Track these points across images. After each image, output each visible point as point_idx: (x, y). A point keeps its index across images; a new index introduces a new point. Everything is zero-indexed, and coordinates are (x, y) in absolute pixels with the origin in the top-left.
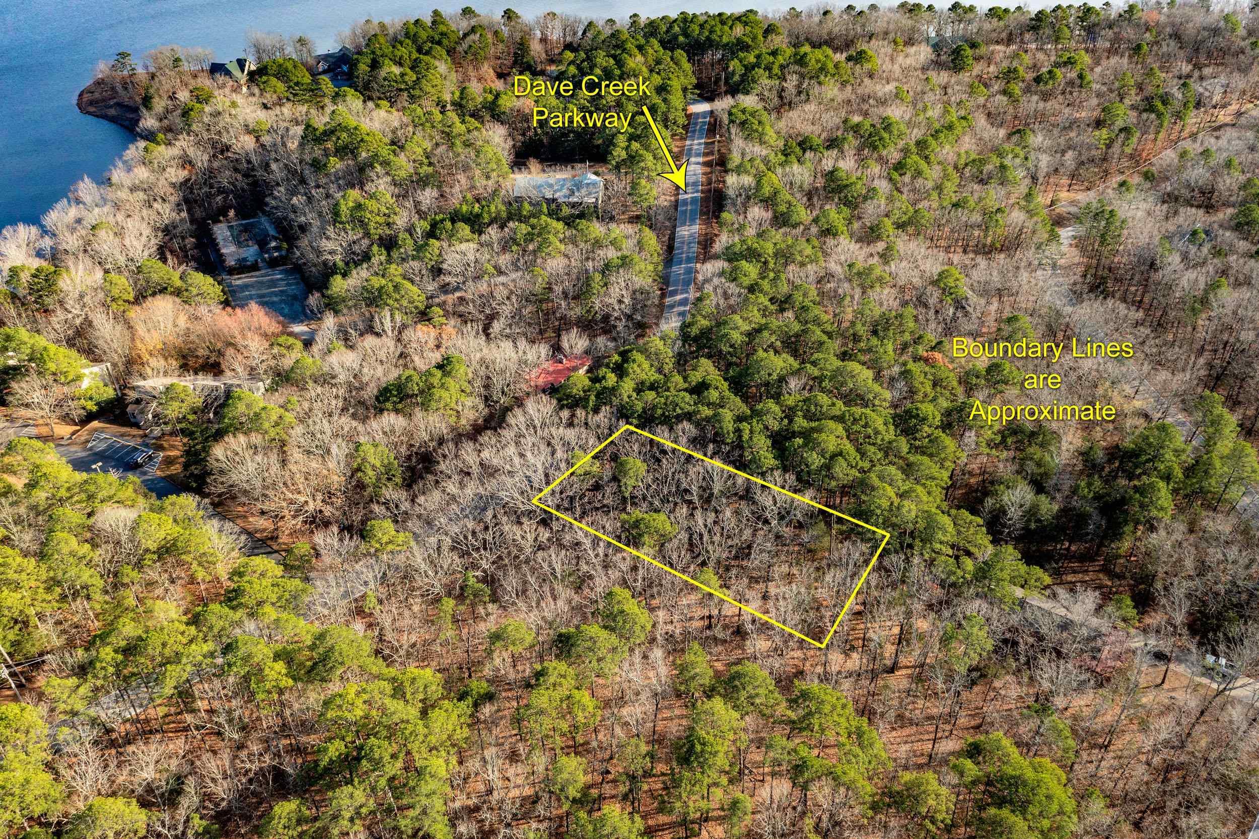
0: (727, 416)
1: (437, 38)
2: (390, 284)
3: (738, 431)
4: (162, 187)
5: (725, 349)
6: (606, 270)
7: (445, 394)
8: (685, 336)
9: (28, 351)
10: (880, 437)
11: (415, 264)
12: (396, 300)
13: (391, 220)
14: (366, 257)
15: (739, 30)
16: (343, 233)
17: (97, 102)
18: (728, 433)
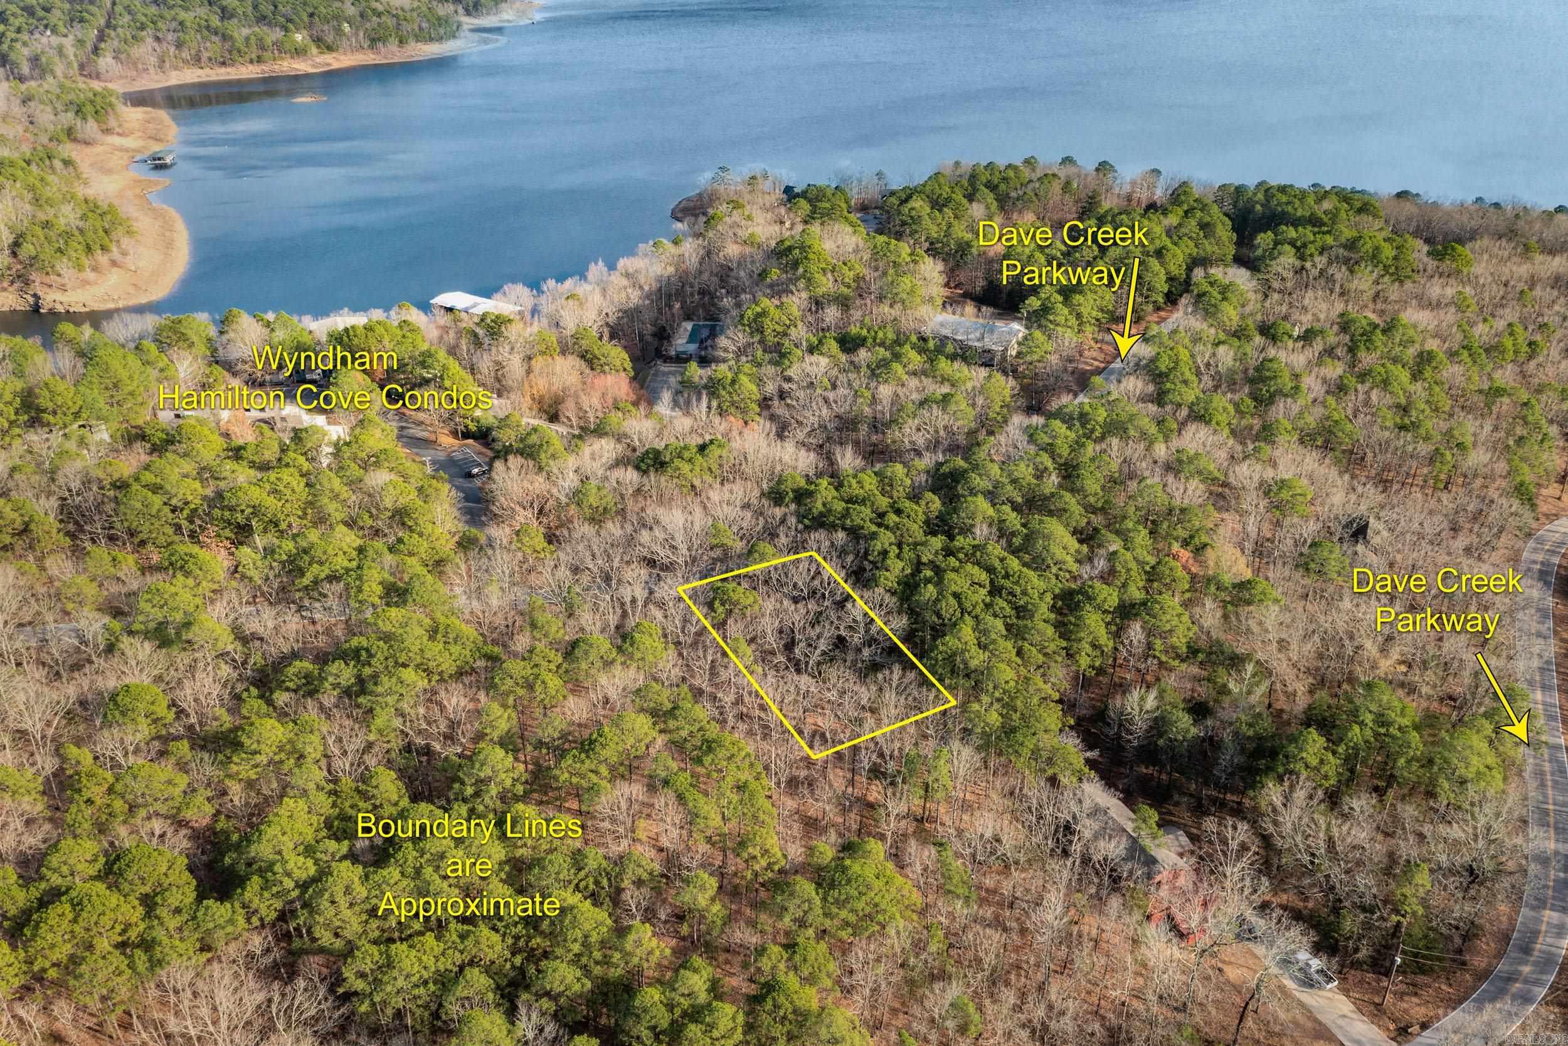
0: (885, 537)
2: (730, 378)
5: (961, 490)
6: (923, 403)
7: (685, 467)
8: (936, 470)
10: (1026, 598)
12: (729, 393)
13: (789, 331)
16: (740, 334)
17: (688, 209)
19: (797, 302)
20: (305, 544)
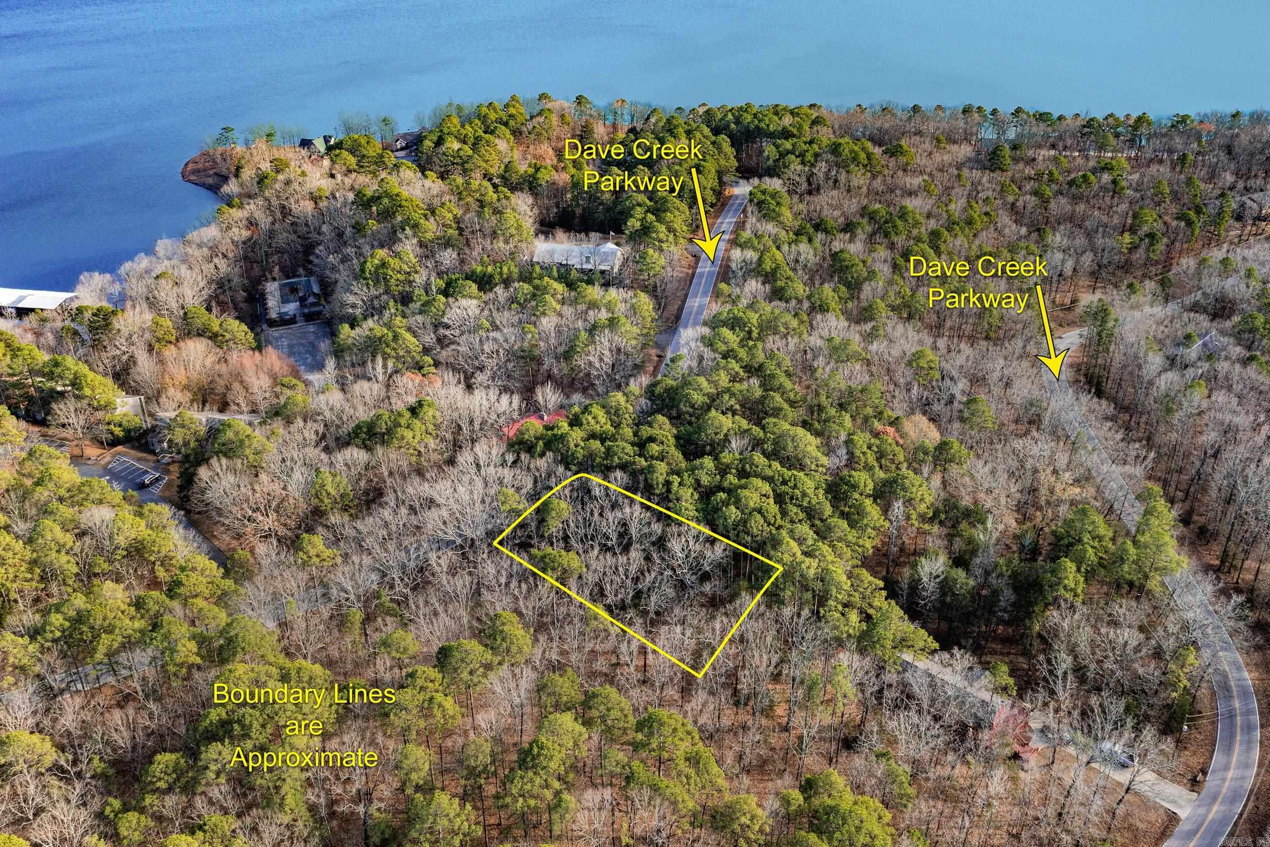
0: (662, 468)
1: (505, 119)
2: (390, 334)
3: (668, 483)
4: (226, 246)
5: (684, 408)
6: (593, 330)
7: (408, 434)
8: (650, 393)
9: (71, 377)
10: (807, 499)
11: (420, 318)
12: (394, 349)
13: (411, 278)
14: (380, 310)
15: (787, 120)
16: (365, 289)
17: (199, 171)
18: (657, 484)
19: (409, 247)
20: (72, 613)
